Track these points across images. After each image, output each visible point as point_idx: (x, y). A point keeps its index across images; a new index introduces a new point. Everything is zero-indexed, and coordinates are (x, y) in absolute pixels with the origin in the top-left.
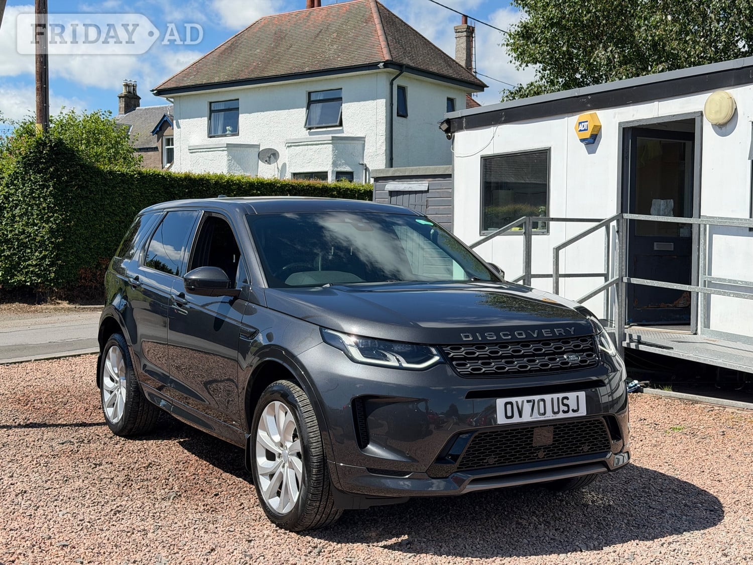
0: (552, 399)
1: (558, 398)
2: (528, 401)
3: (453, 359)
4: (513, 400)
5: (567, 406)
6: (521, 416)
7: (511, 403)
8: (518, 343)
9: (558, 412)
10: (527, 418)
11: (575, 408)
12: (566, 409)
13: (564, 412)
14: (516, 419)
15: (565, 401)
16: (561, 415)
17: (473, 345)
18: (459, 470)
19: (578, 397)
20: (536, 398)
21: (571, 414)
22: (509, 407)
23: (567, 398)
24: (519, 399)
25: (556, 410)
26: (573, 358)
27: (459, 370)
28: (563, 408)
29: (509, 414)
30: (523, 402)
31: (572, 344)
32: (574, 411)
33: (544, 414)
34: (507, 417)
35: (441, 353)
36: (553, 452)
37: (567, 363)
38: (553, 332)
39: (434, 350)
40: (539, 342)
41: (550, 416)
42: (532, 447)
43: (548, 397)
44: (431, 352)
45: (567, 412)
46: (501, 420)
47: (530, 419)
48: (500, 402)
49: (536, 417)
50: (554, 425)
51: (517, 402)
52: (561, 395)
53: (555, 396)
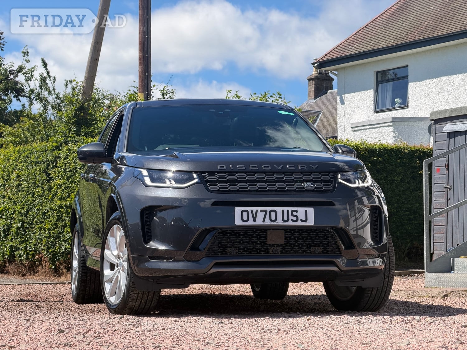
0: (283, 211)
1: (288, 211)
2: (261, 211)
3: (208, 181)
4: (249, 209)
5: (297, 217)
6: (255, 220)
7: (247, 211)
8: (264, 173)
9: (288, 220)
10: (259, 222)
11: (304, 219)
12: (295, 218)
13: (293, 220)
14: (251, 222)
15: (294, 213)
16: (290, 223)
17: (226, 172)
18: (208, 255)
19: (306, 211)
20: (269, 209)
21: (299, 223)
22: (245, 213)
23: (297, 211)
24: (254, 209)
25: (286, 218)
26: (308, 185)
27: (210, 188)
28: (291, 217)
29: (245, 218)
30: (257, 211)
31: (312, 176)
32: (302, 220)
33: (275, 220)
34: (243, 220)
35: (200, 177)
36: (285, 249)
37: (304, 188)
38: (296, 167)
39: (195, 176)
40: (283, 173)
41: (280, 222)
42: (267, 244)
43: (279, 209)
44: (193, 176)
45: (297, 220)
46: (238, 221)
47: (262, 223)
48: (238, 210)
49: (268, 222)
50: (285, 230)
51: (252, 211)
52: (290, 209)
53: (285, 209)
